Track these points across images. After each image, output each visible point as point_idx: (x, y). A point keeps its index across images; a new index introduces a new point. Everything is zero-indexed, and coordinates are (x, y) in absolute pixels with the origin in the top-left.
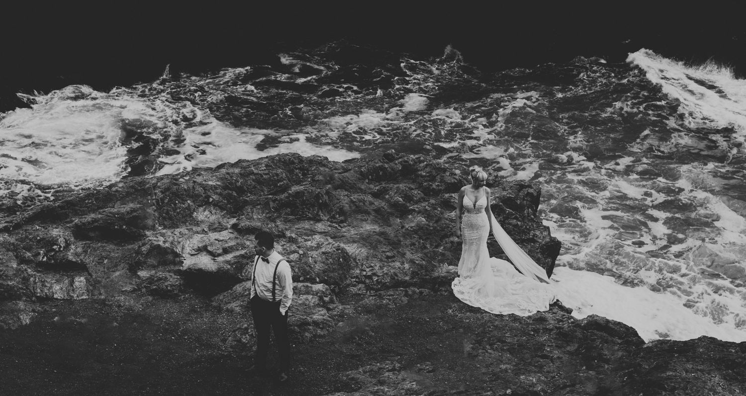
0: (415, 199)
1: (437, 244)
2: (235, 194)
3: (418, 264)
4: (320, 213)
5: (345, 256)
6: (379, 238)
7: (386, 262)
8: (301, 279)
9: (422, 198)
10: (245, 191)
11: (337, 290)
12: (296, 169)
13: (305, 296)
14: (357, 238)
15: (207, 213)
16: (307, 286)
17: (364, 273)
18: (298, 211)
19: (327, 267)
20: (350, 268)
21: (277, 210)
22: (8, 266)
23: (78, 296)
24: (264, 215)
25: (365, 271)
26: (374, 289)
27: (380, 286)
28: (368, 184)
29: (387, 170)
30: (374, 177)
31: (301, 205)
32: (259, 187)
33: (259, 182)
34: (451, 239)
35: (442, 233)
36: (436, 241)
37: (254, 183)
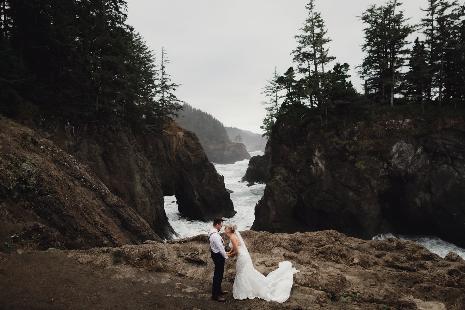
0: (401, 260)
1: (410, 286)
2: (295, 243)
3: (389, 291)
4: (341, 259)
5: (342, 279)
7: (369, 287)
8: (310, 285)
9: (405, 260)
10: (302, 244)
11: (331, 296)
12: (332, 237)
13: (308, 295)
14: (357, 274)
15: (279, 250)
16: (312, 290)
17: (352, 291)
18: (328, 257)
19: (328, 283)
20: (344, 287)
21: (317, 255)
22: (172, 257)
23: (197, 277)
24: (309, 256)
25: (354, 289)
26: (356, 301)
27: (360, 300)
28: (375, 250)
29: (387, 245)
30: (379, 248)
31: (330, 254)
32: (310, 243)
33: (311, 241)
34: (421, 284)
35: (415, 280)
36: (410, 284)
37: (308, 241)
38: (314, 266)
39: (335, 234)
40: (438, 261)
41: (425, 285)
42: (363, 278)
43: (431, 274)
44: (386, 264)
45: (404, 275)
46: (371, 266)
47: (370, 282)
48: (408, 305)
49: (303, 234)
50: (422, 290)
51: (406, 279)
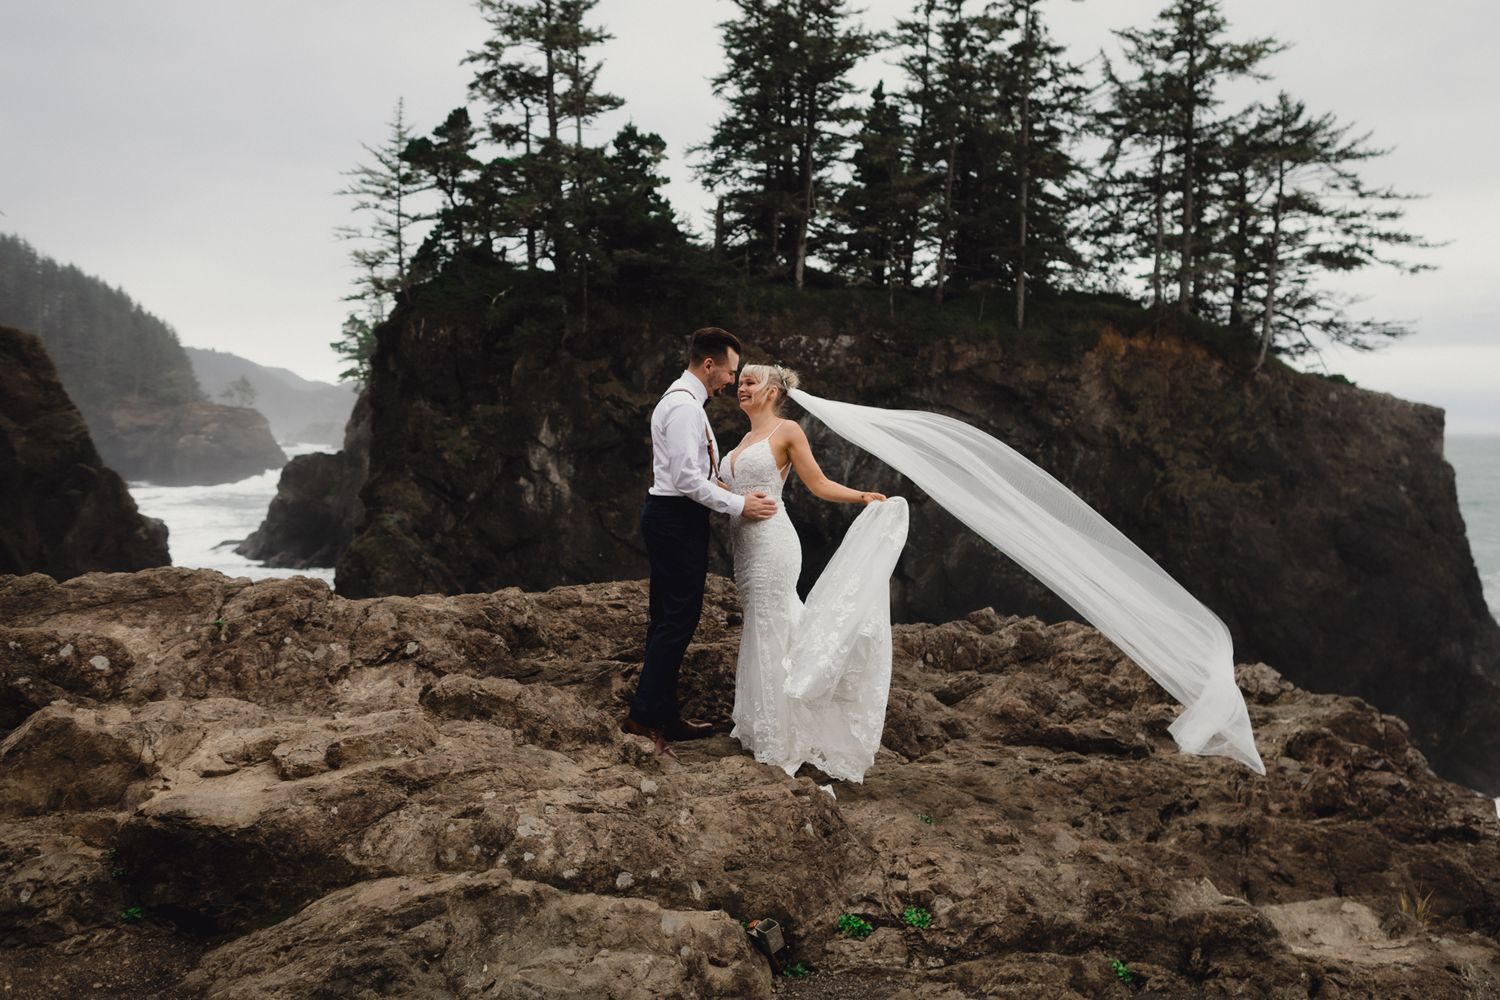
0: (1064, 706)
1: (1152, 830)
2: (498, 640)
3: (1109, 868)
5: (825, 819)
6: (959, 795)
7: (986, 852)
8: (624, 880)
9: (1085, 707)
10: (541, 643)
11: (776, 942)
13: (618, 958)
14: (881, 786)
16: (639, 912)
17: (901, 886)
18: (697, 705)
19: (745, 848)
20: (841, 868)
25: (904, 878)
26: (938, 952)
27: (963, 940)
28: (924, 670)
29: (976, 645)
30: (942, 657)
31: (710, 688)
32: (585, 636)
33: (592, 626)
34: (1198, 817)
35: (1167, 799)
36: (1149, 821)
37: (573, 626)
38: (633, 755)
39: (724, 593)
41: (1214, 818)
42: (916, 808)
44: (1000, 730)
45: (1107, 774)
46: (935, 744)
47: (976, 822)
48: (1235, 941)
49: (543, 596)
50: (1215, 847)
51: (1124, 798)
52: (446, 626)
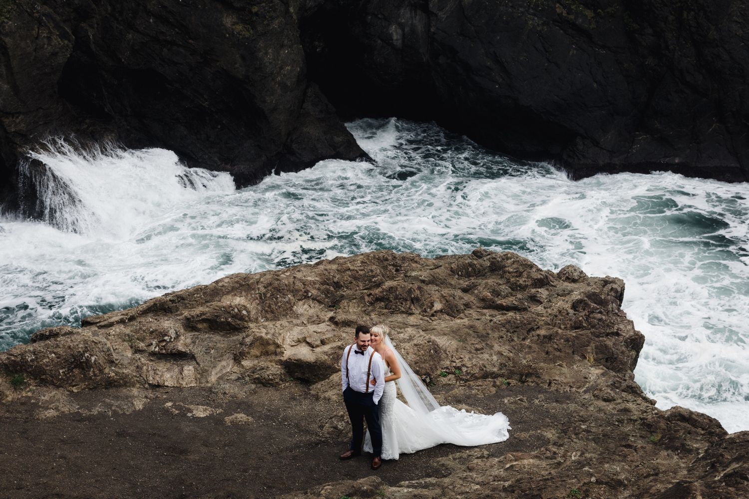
0: (503, 294)
1: (524, 337)
2: (332, 289)
3: (505, 356)
4: (412, 307)
5: (435, 348)
6: (469, 331)
7: (475, 354)
9: (510, 293)
10: (342, 286)
11: (428, 380)
12: (390, 265)
14: (447, 331)
15: (306, 306)
17: (454, 364)
18: (392, 305)
19: (418, 358)
20: (440, 359)
21: (371, 304)
24: (360, 308)
25: (455, 362)
26: (463, 380)
27: (469, 377)
28: (459, 279)
29: (475, 266)
30: (464, 273)
31: (395, 300)
32: (354, 282)
33: (355, 278)
34: (538, 332)
35: (529, 326)
36: (523, 334)
39: (393, 260)
40: (555, 286)
41: (542, 332)
42: (458, 337)
43: (549, 311)
44: (482, 305)
46: (462, 311)
47: (473, 344)
50: (541, 342)
51: (517, 327)
52: (317, 286)
